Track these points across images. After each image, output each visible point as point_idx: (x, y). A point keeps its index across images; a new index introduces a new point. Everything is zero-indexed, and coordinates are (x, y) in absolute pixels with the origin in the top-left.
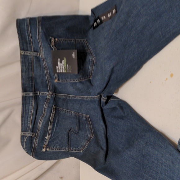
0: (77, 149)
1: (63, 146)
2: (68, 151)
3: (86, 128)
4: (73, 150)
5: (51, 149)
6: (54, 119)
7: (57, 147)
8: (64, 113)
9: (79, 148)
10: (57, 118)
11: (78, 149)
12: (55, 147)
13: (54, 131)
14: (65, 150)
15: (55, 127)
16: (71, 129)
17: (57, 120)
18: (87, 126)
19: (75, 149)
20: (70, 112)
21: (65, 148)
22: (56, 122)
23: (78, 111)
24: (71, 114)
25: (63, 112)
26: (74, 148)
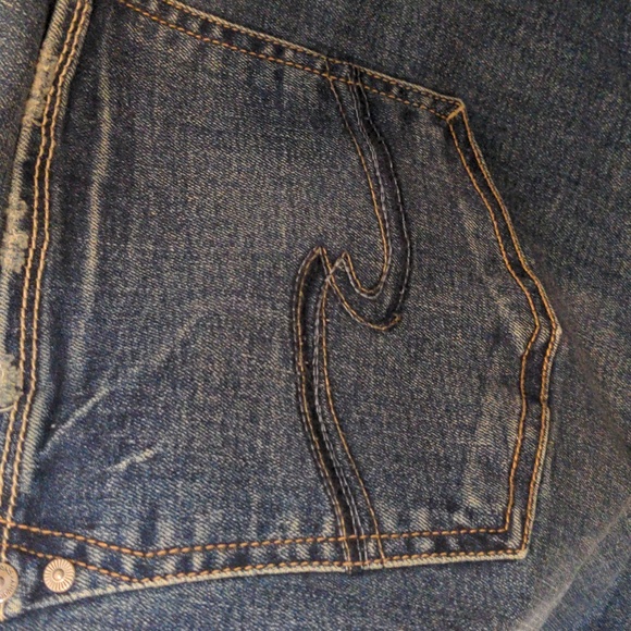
0: (460, 518)
1: (270, 510)
2: (358, 573)
3: (464, 249)
4: (410, 549)
5: (113, 564)
6: (66, 125)
7: (200, 533)
8: (186, 51)
9: (473, 502)
10: (106, 115)
11: (470, 513)
12: (166, 532)
13: (88, 287)
14: (315, 555)
15: (93, 240)
16: (317, 267)
17: (105, 143)
18: (470, 225)
19: (436, 523)
20: (257, 45)
21: (311, 527)
22: (100, 173)
23: (345, 43)
24: (278, 76)
25: (172, 40)
26: (421, 518)
